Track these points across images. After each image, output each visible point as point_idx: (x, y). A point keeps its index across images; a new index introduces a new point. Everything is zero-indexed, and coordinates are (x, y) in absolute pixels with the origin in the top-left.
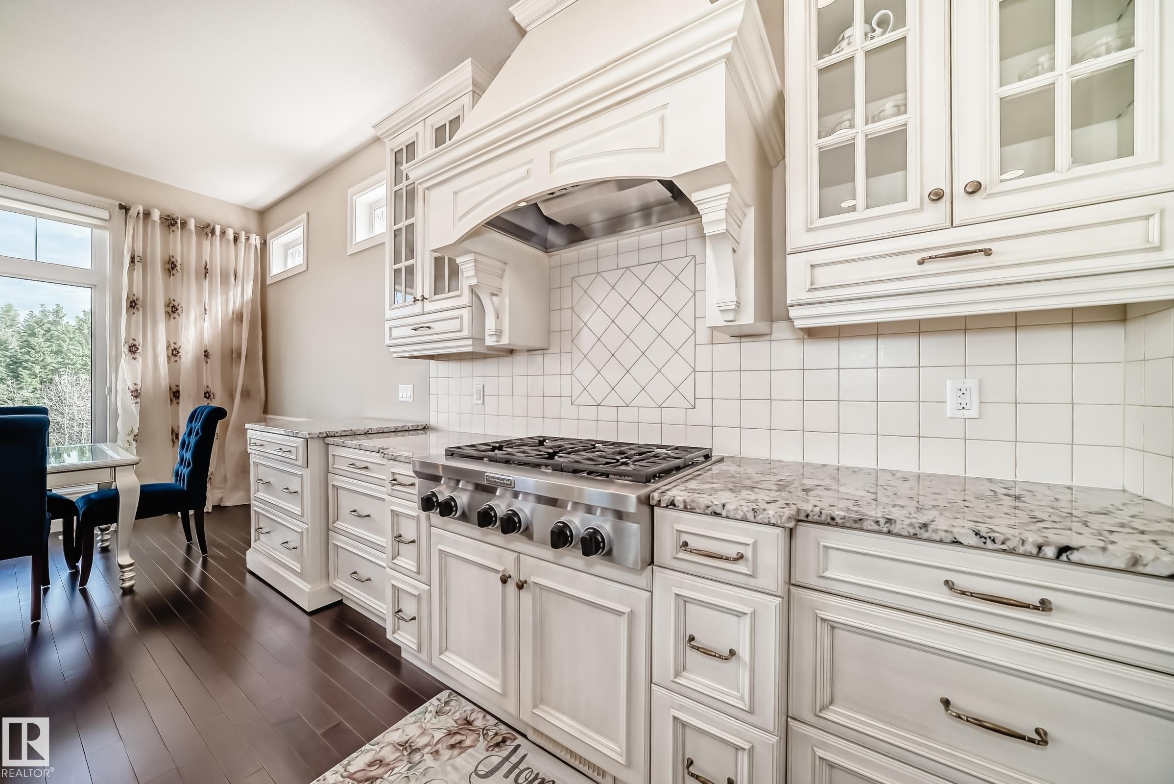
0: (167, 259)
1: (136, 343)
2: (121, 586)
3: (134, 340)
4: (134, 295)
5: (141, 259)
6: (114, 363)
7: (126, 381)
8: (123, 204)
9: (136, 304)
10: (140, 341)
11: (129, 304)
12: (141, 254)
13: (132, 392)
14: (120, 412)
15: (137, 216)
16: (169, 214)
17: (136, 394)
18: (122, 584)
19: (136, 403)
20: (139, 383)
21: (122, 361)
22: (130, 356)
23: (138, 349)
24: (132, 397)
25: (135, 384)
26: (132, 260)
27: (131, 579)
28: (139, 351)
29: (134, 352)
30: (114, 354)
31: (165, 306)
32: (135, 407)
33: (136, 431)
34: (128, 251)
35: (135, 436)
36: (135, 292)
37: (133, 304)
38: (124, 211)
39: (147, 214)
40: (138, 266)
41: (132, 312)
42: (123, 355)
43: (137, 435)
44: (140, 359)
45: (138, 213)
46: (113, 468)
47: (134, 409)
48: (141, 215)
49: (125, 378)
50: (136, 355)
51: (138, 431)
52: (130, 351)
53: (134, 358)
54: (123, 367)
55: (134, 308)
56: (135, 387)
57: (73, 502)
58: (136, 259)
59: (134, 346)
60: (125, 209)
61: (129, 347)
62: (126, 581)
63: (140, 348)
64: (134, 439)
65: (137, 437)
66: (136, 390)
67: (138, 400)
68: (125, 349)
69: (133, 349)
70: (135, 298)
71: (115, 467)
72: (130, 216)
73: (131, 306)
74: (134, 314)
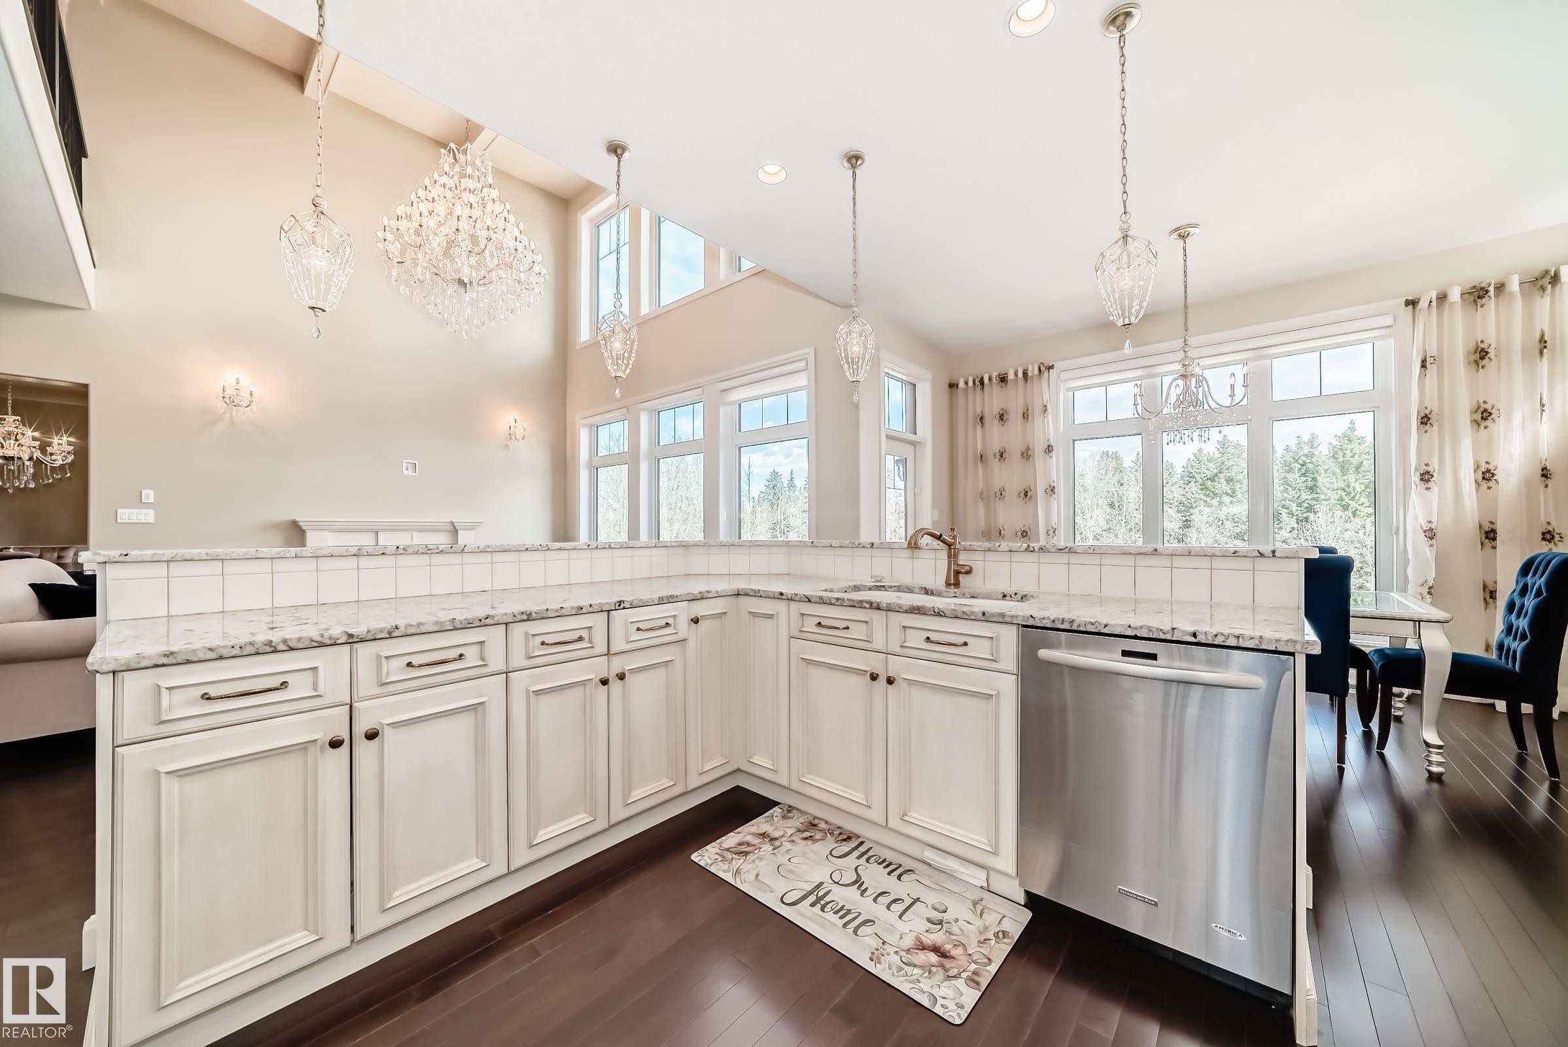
0: (1472, 346)
1: (1429, 469)
2: (1427, 768)
3: (1427, 465)
4: (1426, 408)
5: (1435, 360)
6: (1402, 496)
7: (1417, 517)
8: (1410, 298)
9: (1429, 419)
10: (1435, 466)
11: (1420, 421)
12: (1434, 353)
13: (1425, 531)
14: (1410, 556)
15: (1429, 305)
16: (1473, 285)
17: (1431, 534)
18: (1427, 766)
19: (1431, 546)
20: (1434, 520)
21: (1413, 493)
22: (1422, 485)
23: (1432, 476)
24: (1426, 538)
25: (1430, 522)
26: (1424, 365)
27: (1440, 764)
28: (1433, 479)
29: (1428, 481)
30: (1401, 485)
31: (1471, 412)
32: (1430, 551)
33: (1431, 583)
34: (1418, 353)
35: (1430, 588)
36: (1427, 404)
37: (1425, 420)
38: (1411, 307)
39: (1442, 298)
40: (1432, 369)
41: (1424, 430)
42: (1414, 486)
43: (1432, 587)
44: (1435, 489)
45: (1431, 302)
46: (1417, 623)
47: (1429, 553)
48: (1434, 304)
49: (1416, 514)
50: (1430, 485)
51: (1433, 582)
52: (1422, 479)
53: (1428, 489)
54: (1414, 500)
55: (1426, 424)
56: (1430, 525)
57: (1365, 653)
58: (1429, 360)
59: (1428, 472)
60: (1412, 303)
61: (1421, 475)
62: (1433, 764)
63: (1435, 475)
64: (1428, 592)
65: (1432, 590)
66: (1431, 530)
67: (1434, 541)
68: (1416, 478)
69: (1426, 477)
70: (1427, 412)
71: (1419, 621)
72: (1420, 309)
73: (1422, 423)
74: (1426, 432)
